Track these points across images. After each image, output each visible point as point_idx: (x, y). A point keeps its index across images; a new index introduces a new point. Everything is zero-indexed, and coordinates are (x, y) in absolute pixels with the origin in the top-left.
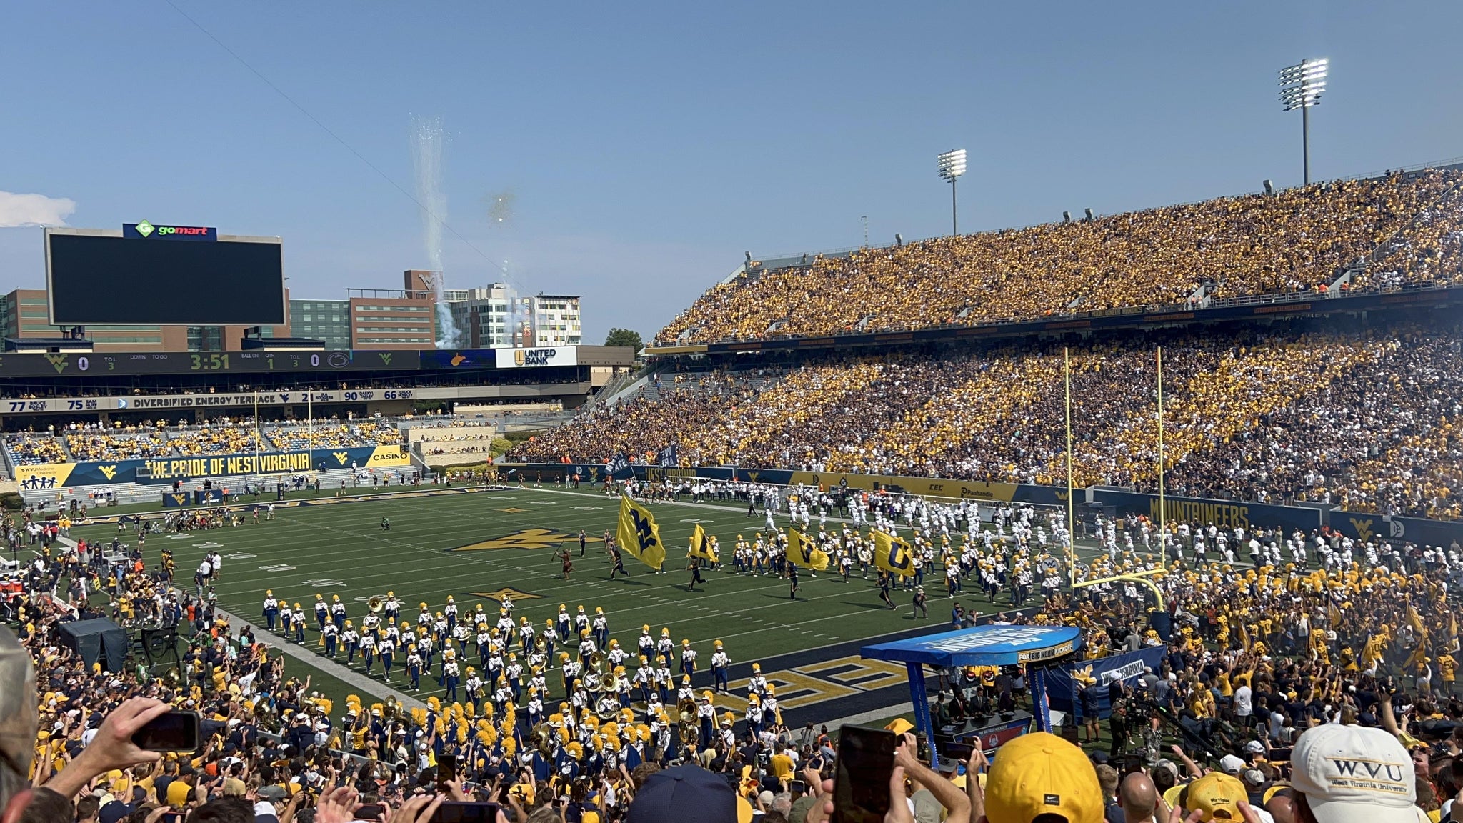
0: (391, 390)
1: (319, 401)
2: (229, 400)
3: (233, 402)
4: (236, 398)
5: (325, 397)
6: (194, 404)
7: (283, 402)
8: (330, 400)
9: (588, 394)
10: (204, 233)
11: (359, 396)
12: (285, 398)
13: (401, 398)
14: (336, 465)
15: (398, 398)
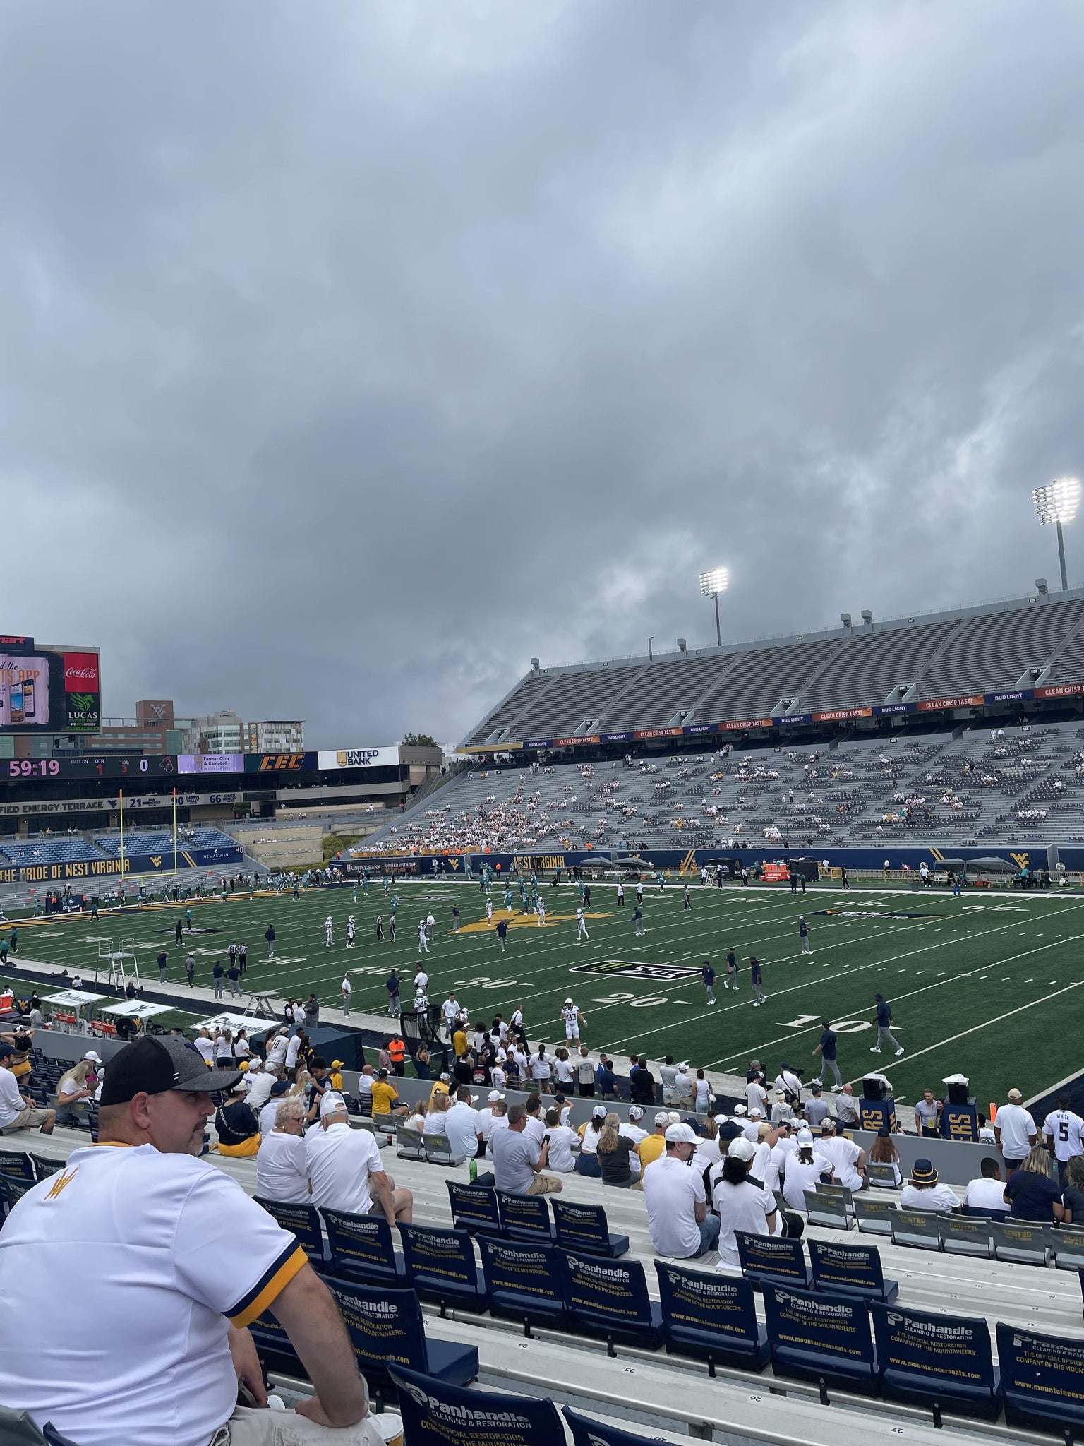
0: (216, 794)
1: (147, 806)
2: (57, 807)
3: (61, 810)
4: (64, 805)
5: (151, 802)
6: (21, 813)
7: (111, 808)
8: (157, 805)
9: (407, 793)
10: (21, 642)
11: (185, 801)
12: (113, 804)
13: (225, 802)
14: (151, 867)
15: (223, 802)
